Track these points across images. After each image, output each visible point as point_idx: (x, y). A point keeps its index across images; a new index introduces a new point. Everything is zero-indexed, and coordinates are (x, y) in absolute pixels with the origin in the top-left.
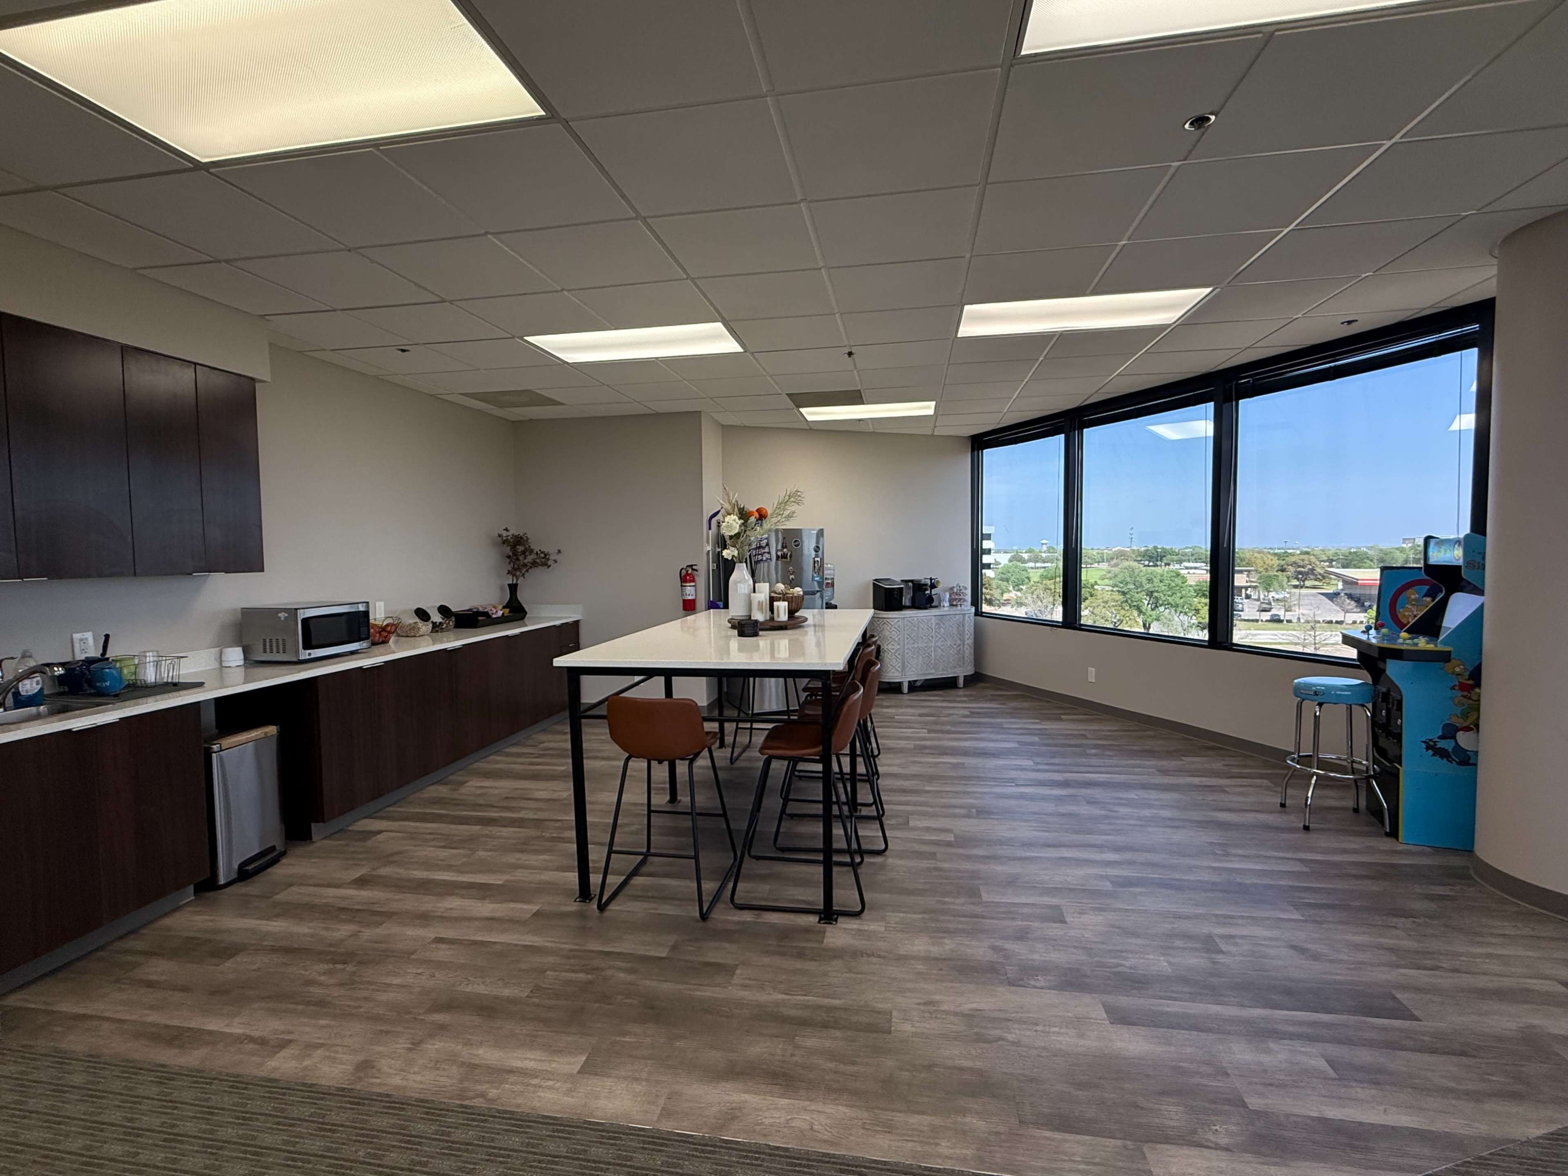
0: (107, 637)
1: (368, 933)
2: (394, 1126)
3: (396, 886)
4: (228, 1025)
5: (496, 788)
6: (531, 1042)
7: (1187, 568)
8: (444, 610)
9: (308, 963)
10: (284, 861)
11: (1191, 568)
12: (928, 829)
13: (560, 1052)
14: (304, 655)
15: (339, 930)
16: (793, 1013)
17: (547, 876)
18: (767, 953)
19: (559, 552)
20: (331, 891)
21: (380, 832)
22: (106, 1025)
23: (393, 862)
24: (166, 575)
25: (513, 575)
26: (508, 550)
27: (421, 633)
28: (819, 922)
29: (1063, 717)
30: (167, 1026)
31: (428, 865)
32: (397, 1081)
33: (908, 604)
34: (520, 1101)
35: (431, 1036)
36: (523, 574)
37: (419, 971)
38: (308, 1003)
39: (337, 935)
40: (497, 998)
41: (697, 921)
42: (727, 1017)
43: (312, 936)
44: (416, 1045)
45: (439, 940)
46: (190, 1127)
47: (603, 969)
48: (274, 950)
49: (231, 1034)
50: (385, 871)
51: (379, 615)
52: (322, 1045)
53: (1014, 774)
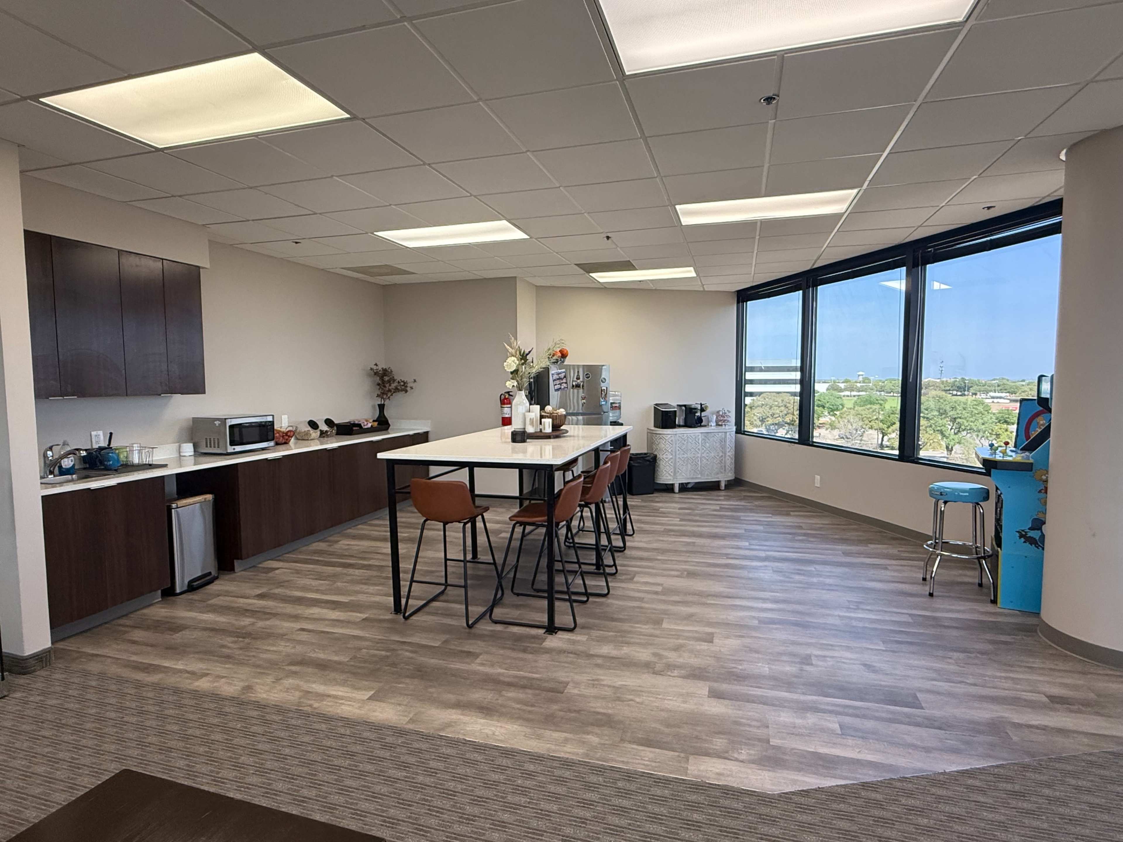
0: (111, 434)
1: (260, 624)
2: (259, 715)
3: (282, 600)
4: (174, 664)
5: (359, 545)
6: (344, 683)
7: (993, 398)
8: (329, 422)
9: (223, 636)
10: (216, 582)
11: (997, 398)
12: (646, 583)
13: (359, 689)
14: (230, 449)
15: (244, 621)
16: (507, 680)
17: (377, 599)
18: (504, 648)
19: (415, 381)
20: (242, 600)
21: (278, 569)
22: (109, 660)
23: (283, 586)
24: (144, 395)
25: (382, 398)
26: (378, 379)
27: (312, 437)
28: (544, 633)
29: (792, 513)
30: (141, 663)
31: (304, 589)
32: (264, 696)
33: (682, 423)
34: (330, 709)
35: (287, 676)
36: (389, 398)
37: (287, 644)
38: (221, 657)
39: (242, 623)
40: (330, 660)
41: (465, 628)
42: (464, 679)
43: (229, 623)
44: (278, 680)
45: (303, 630)
46: (152, 708)
47: (397, 650)
48: (205, 629)
49: (176, 669)
50: (277, 591)
51: (283, 424)
52: (225, 677)
53: (730, 551)
